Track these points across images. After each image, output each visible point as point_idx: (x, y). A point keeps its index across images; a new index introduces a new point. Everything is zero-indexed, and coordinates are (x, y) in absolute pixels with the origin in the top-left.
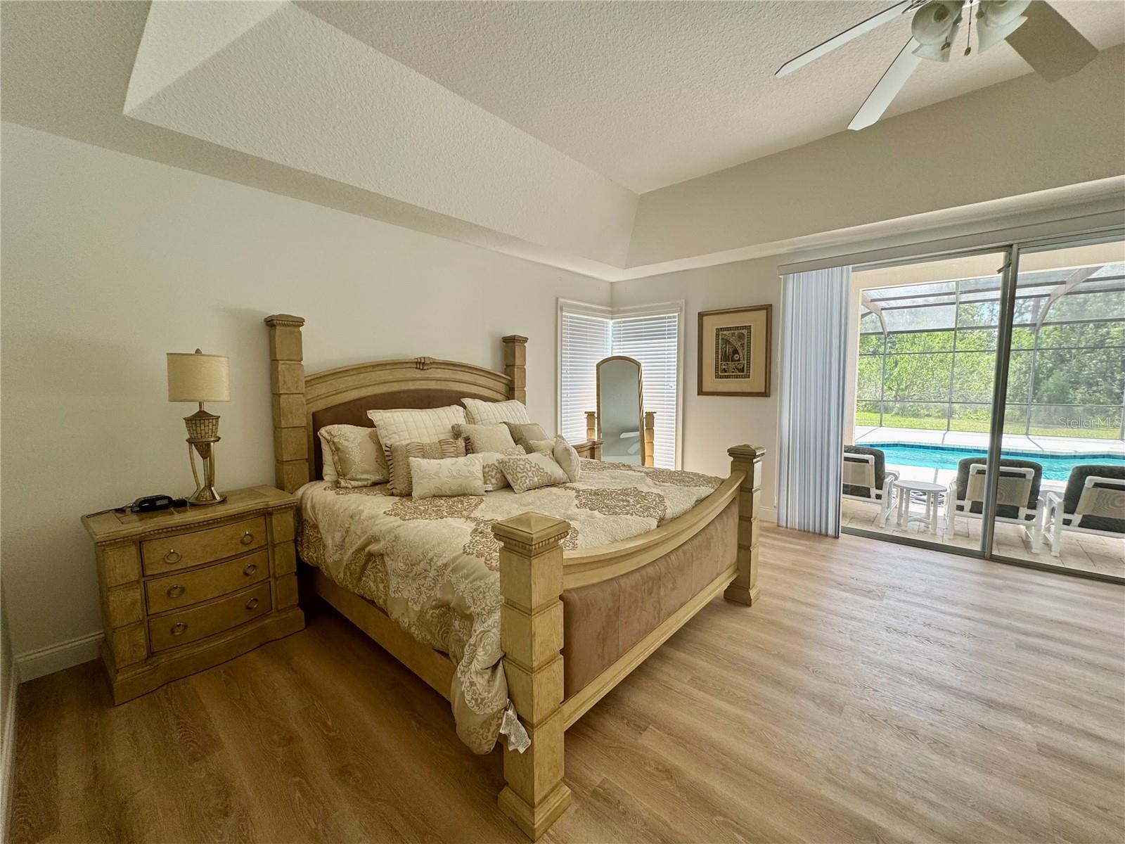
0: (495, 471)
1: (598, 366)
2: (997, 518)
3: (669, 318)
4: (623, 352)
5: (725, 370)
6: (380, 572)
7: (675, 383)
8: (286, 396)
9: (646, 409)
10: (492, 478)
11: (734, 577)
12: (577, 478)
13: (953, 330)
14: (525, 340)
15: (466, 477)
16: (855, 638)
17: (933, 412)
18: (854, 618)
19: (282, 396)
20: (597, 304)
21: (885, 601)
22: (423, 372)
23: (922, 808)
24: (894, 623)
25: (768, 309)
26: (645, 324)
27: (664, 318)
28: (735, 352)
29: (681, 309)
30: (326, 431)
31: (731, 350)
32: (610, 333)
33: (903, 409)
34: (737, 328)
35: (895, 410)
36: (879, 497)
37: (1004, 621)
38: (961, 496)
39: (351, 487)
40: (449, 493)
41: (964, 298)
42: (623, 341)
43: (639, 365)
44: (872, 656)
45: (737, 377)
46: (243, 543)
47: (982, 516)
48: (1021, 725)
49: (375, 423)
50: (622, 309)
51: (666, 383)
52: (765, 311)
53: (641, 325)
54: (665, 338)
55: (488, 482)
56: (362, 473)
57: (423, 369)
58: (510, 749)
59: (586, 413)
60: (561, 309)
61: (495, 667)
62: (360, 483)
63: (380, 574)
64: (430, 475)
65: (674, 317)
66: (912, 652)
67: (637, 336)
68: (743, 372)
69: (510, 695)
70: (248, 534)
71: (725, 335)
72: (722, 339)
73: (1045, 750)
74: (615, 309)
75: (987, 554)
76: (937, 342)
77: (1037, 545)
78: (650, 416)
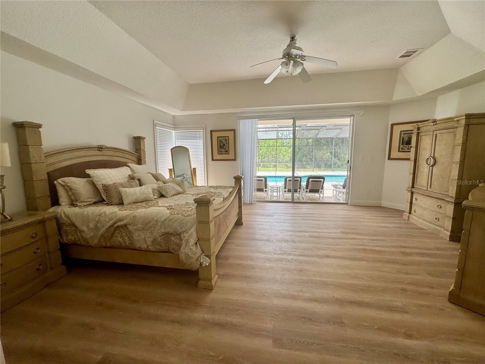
0: (156, 191)
1: (171, 150)
2: (295, 193)
3: (199, 131)
4: (180, 144)
5: (221, 152)
6: (124, 233)
7: (203, 157)
8: (35, 164)
9: (193, 167)
10: (156, 193)
11: (237, 218)
12: (187, 191)
13: (276, 139)
14: (144, 138)
15: (147, 194)
16: (271, 226)
17: (271, 166)
18: (269, 222)
19: (32, 164)
20: (170, 124)
21: (275, 216)
22: (101, 152)
23: (293, 253)
24: (278, 221)
25: (234, 130)
26: (189, 134)
27: (197, 132)
28: (224, 145)
29: (204, 128)
30: (62, 181)
31: (223, 145)
32: (174, 136)
33: (263, 165)
34: (224, 137)
35: (261, 166)
36: (266, 191)
37: (299, 215)
38: (285, 188)
39: (83, 205)
40: (140, 201)
41: (279, 129)
42: (180, 140)
43: (188, 150)
44: (275, 229)
45: (225, 154)
46: (33, 237)
47: (291, 193)
48: (306, 233)
49: (91, 175)
50: (179, 126)
51: (199, 157)
52: (233, 131)
53: (188, 134)
54: (198, 139)
55: (154, 195)
56: (88, 199)
57: (101, 151)
58: (203, 266)
59: (168, 169)
60: (156, 125)
61: (196, 244)
62: (87, 203)
63: (124, 234)
64: (131, 194)
65: (201, 131)
66: (283, 226)
67: (187, 138)
68: (227, 152)
69: (202, 250)
70: (35, 233)
71: (220, 139)
72: (219, 140)
73: (310, 237)
74: (176, 127)
75: (293, 202)
76: (271, 142)
77: (301, 198)
78: (194, 169)
